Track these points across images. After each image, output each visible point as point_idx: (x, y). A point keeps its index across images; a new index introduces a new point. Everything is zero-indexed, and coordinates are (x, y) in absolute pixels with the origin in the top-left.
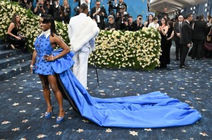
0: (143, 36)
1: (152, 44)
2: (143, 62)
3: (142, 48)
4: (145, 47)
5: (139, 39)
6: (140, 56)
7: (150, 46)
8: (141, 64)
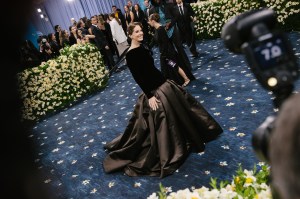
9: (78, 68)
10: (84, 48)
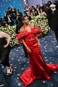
0: (40, 20)
1: (45, 22)
2: (44, 31)
3: (42, 25)
4: (43, 24)
5: (39, 22)
6: (42, 29)
7: (44, 23)
8: (44, 32)
9: (38, 26)
10: (41, 17)
